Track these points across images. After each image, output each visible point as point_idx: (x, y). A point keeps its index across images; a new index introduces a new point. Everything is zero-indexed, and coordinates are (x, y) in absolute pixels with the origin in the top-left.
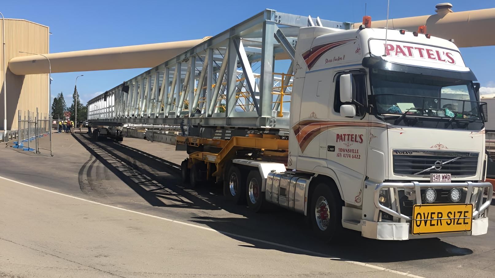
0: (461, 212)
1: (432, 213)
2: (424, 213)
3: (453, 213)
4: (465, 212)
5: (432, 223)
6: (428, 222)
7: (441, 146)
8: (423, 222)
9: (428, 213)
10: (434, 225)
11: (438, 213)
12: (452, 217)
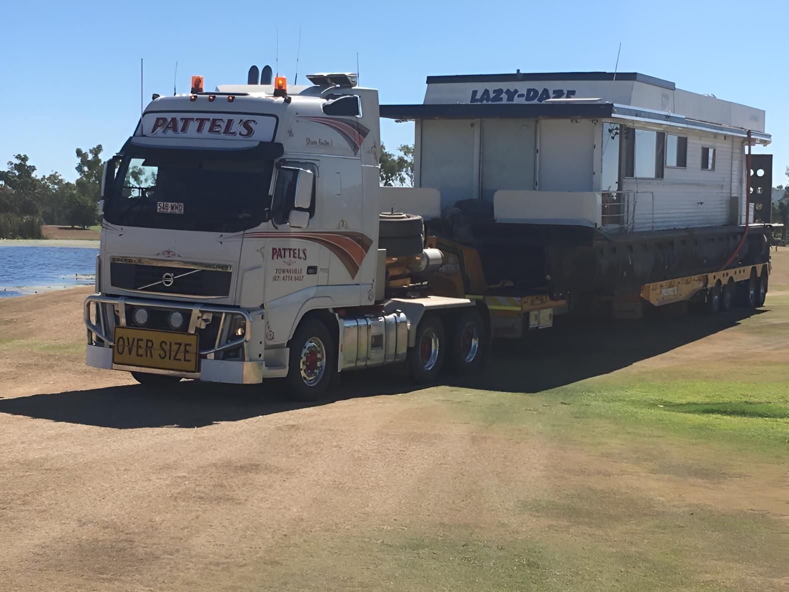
0: (180, 344)
1: (138, 340)
2: (128, 339)
3: (168, 344)
4: (186, 345)
5: (139, 353)
6: (134, 350)
7: (171, 253)
8: (126, 349)
9: (134, 339)
10: (141, 356)
11: (148, 341)
12: (167, 348)
